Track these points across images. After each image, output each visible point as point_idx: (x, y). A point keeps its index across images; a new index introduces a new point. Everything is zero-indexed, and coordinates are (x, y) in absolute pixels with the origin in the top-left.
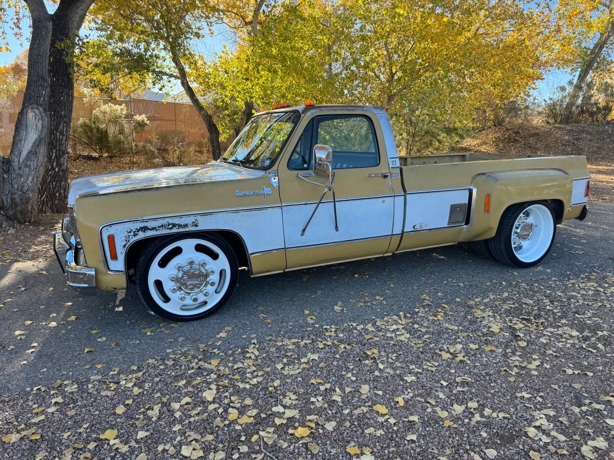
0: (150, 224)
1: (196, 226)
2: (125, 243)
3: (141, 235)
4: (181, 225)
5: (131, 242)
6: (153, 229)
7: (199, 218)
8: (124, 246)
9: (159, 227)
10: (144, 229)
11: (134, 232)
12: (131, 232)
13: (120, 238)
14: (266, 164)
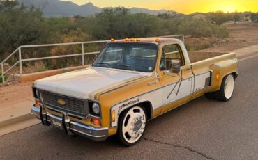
1: (138, 101)
4: (134, 102)
5: (120, 112)
6: (126, 105)
7: (139, 97)
8: (118, 114)
11: (121, 108)
13: (117, 111)
14: (150, 68)
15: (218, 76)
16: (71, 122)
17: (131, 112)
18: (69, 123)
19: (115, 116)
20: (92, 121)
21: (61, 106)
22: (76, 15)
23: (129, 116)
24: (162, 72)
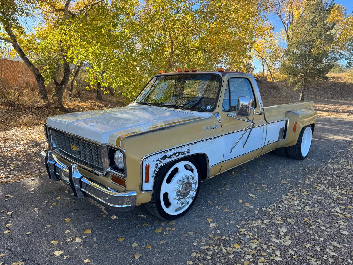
0: (168, 154)
1: (189, 152)
2: (155, 169)
3: (164, 162)
4: (182, 153)
5: (158, 168)
6: (169, 157)
7: (190, 146)
8: (154, 171)
9: (172, 155)
10: (165, 158)
11: (160, 160)
12: (158, 161)
13: (152, 166)
14: (209, 107)
16: (82, 180)
18: (79, 180)
20: (113, 178)
24: (226, 113)
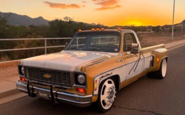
3: (102, 79)
4: (109, 74)
9: (105, 76)
13: (98, 81)
14: (116, 50)
15: (158, 60)
16: (58, 92)
17: (106, 83)
18: (56, 93)
19: (97, 86)
20: (77, 90)
21: (47, 79)
22: (30, 24)
23: (105, 86)
24: (125, 52)
